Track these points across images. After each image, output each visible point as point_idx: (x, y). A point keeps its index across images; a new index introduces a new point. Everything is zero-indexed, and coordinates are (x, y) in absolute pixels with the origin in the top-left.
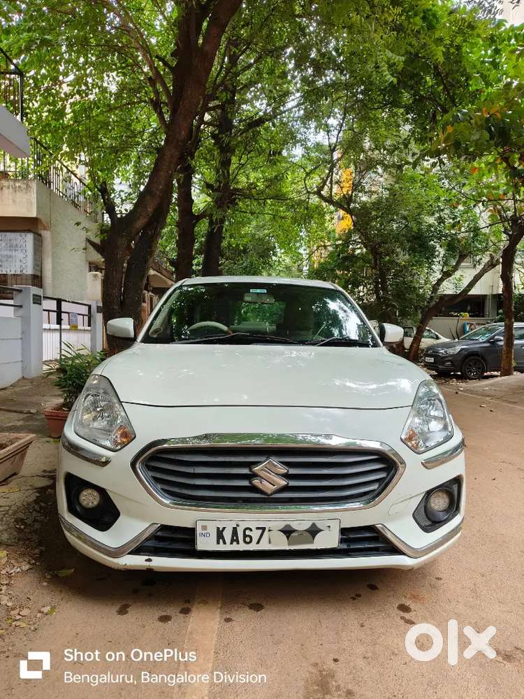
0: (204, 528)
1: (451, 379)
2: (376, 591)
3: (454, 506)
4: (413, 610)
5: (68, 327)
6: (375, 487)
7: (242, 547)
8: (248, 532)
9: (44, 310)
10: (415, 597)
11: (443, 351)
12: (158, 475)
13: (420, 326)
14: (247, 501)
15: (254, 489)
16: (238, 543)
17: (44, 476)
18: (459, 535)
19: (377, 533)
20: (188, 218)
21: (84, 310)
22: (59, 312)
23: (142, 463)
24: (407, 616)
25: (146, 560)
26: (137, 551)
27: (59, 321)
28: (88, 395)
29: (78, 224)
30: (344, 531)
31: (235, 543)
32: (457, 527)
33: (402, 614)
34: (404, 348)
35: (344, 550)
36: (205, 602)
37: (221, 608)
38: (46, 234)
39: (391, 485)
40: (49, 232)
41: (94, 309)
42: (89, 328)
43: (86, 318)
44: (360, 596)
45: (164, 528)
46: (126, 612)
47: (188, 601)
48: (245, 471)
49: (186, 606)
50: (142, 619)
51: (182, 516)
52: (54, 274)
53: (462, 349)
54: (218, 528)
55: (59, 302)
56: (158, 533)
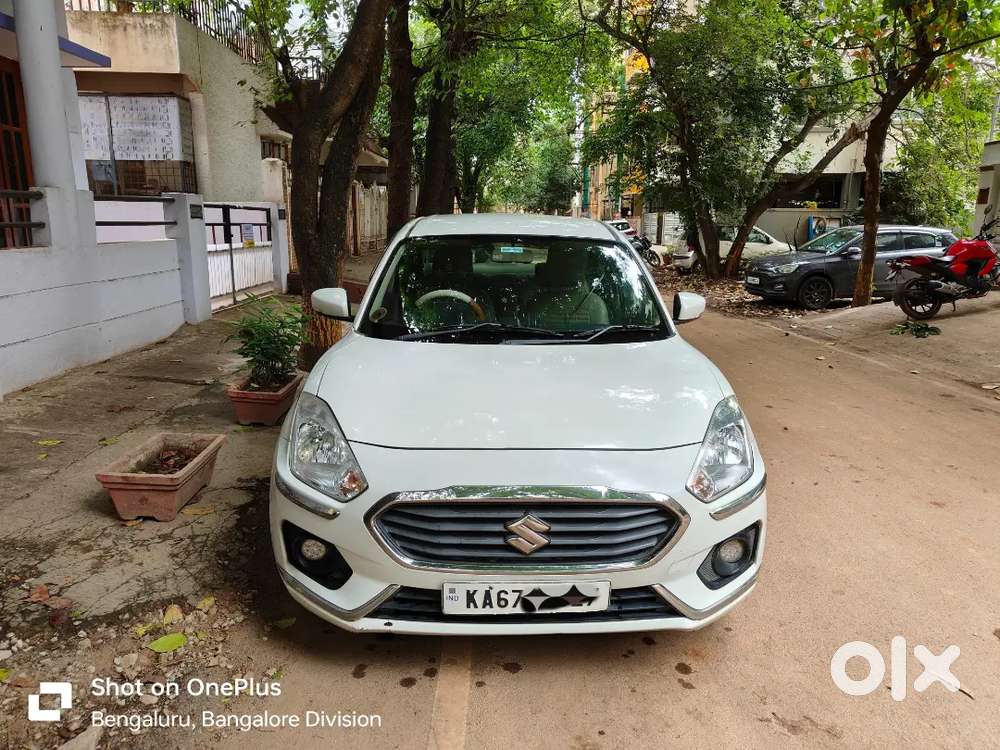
0: (452, 591)
1: (782, 309)
2: (652, 646)
3: (748, 556)
4: (694, 670)
5: (241, 245)
6: (653, 543)
7: (496, 610)
8: (503, 595)
9: (207, 225)
10: (697, 654)
11: (773, 269)
12: (397, 531)
13: (743, 227)
14: (501, 560)
15: (510, 548)
16: (491, 607)
17: (241, 488)
18: (752, 587)
19: (652, 592)
20: (407, 72)
21: (261, 217)
22: (227, 225)
23: (377, 518)
24: (685, 678)
25: (386, 624)
26: (374, 614)
27: (228, 238)
28: (304, 424)
29: (242, 83)
30: (614, 593)
31: (488, 607)
32: (751, 579)
33: (681, 676)
34: (719, 259)
35: (615, 612)
36: (452, 662)
37: (471, 670)
38: (197, 99)
39: (673, 539)
40: (200, 95)
41: (274, 214)
42: (269, 243)
43: (265, 228)
44: (632, 652)
45: (404, 589)
46: (362, 675)
47: (433, 660)
48: (499, 528)
49: (433, 666)
50: (382, 682)
51: (426, 578)
52: (212, 158)
53: (800, 266)
54: (468, 592)
55: (226, 210)
56: (399, 595)
